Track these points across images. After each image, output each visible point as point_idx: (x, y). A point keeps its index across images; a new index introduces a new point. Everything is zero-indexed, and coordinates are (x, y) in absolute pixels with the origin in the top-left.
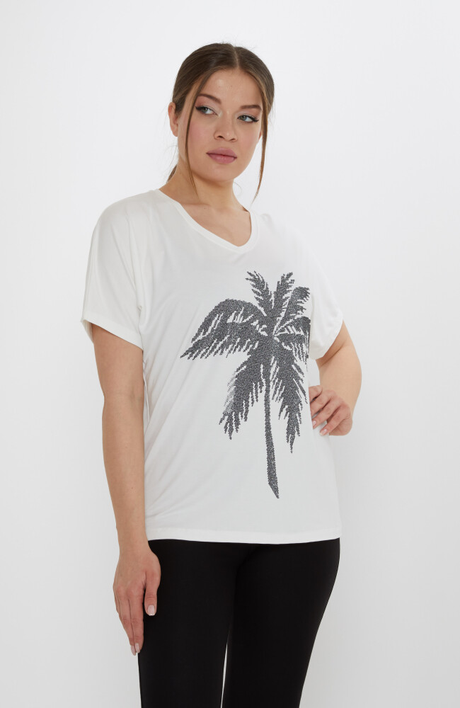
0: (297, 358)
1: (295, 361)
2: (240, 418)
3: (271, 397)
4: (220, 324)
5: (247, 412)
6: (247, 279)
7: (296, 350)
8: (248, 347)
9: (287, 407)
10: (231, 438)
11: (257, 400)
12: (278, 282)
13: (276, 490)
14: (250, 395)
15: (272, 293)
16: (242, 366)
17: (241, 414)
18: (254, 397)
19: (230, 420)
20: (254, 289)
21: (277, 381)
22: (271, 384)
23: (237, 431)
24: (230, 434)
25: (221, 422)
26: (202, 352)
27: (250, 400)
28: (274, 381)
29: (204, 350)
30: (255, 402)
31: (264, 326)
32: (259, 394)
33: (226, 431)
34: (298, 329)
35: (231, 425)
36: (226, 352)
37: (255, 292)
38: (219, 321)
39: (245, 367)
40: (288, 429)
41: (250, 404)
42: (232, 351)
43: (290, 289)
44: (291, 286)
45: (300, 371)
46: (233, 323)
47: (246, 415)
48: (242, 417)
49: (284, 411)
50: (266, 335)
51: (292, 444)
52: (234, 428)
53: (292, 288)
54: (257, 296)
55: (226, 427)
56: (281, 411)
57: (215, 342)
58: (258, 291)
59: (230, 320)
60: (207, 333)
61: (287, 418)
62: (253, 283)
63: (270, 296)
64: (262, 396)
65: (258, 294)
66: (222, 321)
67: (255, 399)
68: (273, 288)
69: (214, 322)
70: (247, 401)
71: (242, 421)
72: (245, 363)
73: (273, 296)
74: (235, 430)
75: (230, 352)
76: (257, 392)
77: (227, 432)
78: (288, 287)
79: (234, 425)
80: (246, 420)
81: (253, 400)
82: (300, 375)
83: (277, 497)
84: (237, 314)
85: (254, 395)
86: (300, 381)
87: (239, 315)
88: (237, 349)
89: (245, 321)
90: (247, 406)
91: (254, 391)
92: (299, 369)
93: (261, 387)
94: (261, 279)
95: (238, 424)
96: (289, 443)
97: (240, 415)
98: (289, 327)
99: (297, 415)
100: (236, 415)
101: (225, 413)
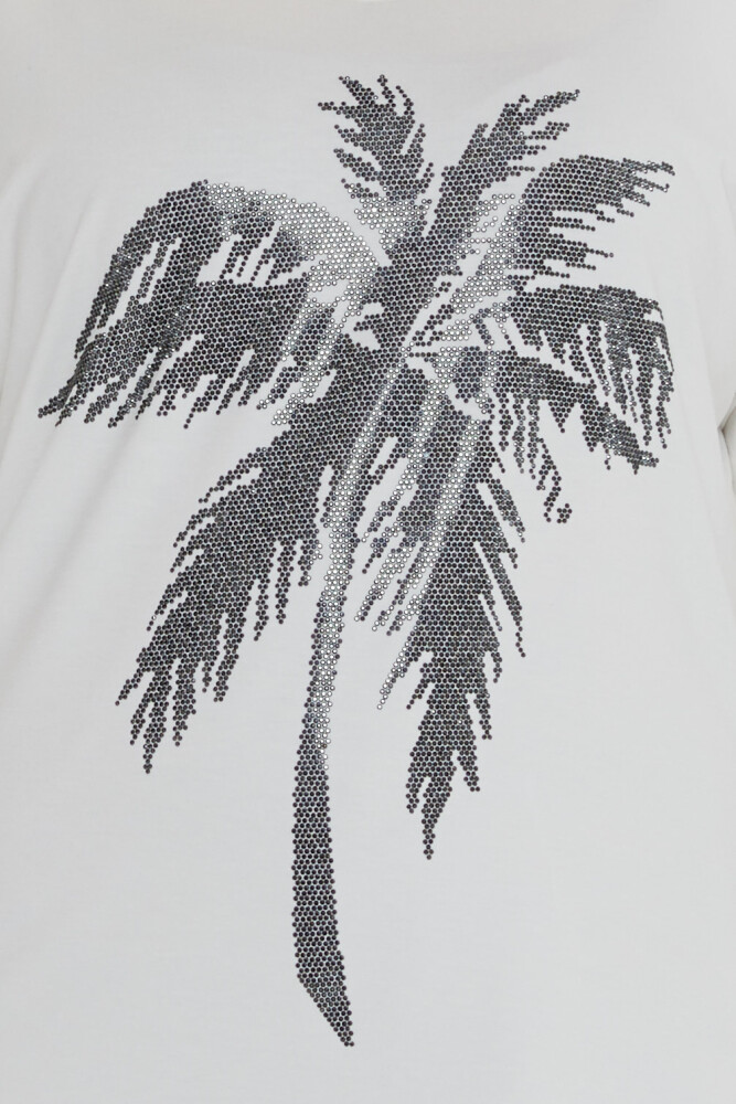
0: (507, 457)
1: (495, 470)
2: (198, 685)
3: (352, 607)
4: (164, 286)
5: (231, 660)
6: (327, 106)
7: (506, 424)
8: (279, 392)
9: (427, 657)
10: (148, 768)
11: (281, 617)
12: (481, 128)
13: (339, 1017)
14: (254, 593)
15: (438, 170)
16: (242, 468)
17: (207, 669)
18: (272, 602)
19: (157, 693)
20: (349, 148)
21: (394, 542)
22: (363, 552)
23: (178, 737)
24: (150, 749)
25: (123, 695)
26: (91, 398)
27: (251, 614)
28: (380, 545)
29: (100, 390)
30: (272, 622)
31: (375, 309)
32: (294, 593)
33: (135, 733)
34: (530, 336)
35: (158, 712)
36: (184, 403)
37: (348, 161)
38: (160, 273)
39: (255, 473)
40: (418, 754)
41: (248, 630)
42: (214, 405)
43: (527, 160)
44: (534, 151)
45: (512, 516)
46: (223, 285)
47: (224, 676)
48: (207, 680)
49: (414, 674)
50: (374, 345)
51: (429, 823)
52: (170, 724)
53: (540, 162)
54: (352, 178)
55: (137, 720)
56: (397, 673)
57: (150, 358)
58: (367, 157)
59: (210, 273)
60: (112, 321)
61: (422, 707)
62: (350, 124)
63: (424, 184)
64: (303, 604)
65: (364, 171)
66: (174, 270)
67: (272, 612)
68: (443, 149)
69: (139, 273)
70: (237, 618)
71: (203, 698)
72: (256, 458)
73: (437, 181)
74: (170, 733)
75: (201, 405)
76: (284, 582)
77: (141, 741)
78: (521, 151)
79: (169, 713)
80: (220, 697)
81: (262, 615)
82: (507, 530)
83: (347, 1039)
84: (242, 250)
85: (272, 591)
86: (504, 557)
87: (256, 254)
88: (237, 396)
89: (282, 279)
90: (235, 637)
91: (274, 575)
92: (506, 503)
93: (305, 563)
94: (400, 110)
95: (185, 709)
96: (418, 814)
97: (199, 675)
98: (489, 322)
99: (471, 697)
100: (186, 672)
101: (147, 659)
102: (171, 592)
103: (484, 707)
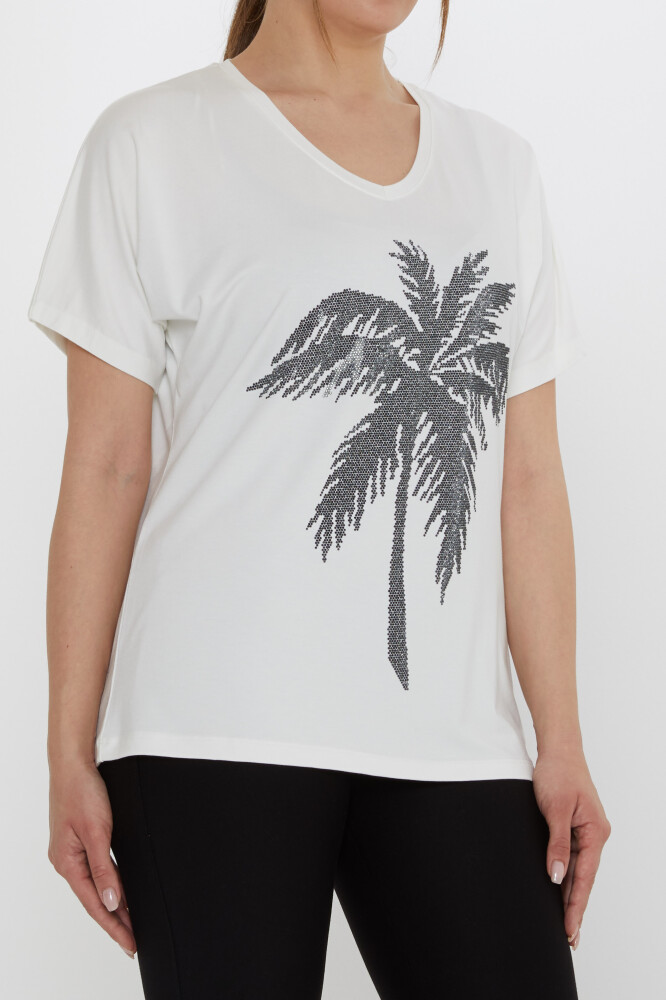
0: (473, 420)
1: (469, 427)
2: (346, 523)
3: (410, 490)
4: (328, 336)
5: (360, 512)
6: (393, 255)
7: (472, 406)
8: (378, 387)
9: (444, 513)
10: (324, 560)
11: (383, 493)
12: (457, 268)
13: (402, 673)
14: (370, 482)
15: (441, 288)
16: (363, 422)
17: (350, 516)
18: (378, 486)
19: (327, 524)
20: (405, 276)
22: (414, 465)
23: (338, 546)
24: (325, 552)
25: (310, 525)
26: (287, 386)
27: (369, 491)
28: (421, 462)
29: (292, 382)
30: (379, 495)
31: (416, 351)
32: (388, 482)
33: (317, 543)
35: (328, 533)
36: (335, 392)
37: (406, 282)
38: (326, 331)
39: (368, 425)
40: (441, 557)
41: (368, 498)
42: (350, 392)
43: (477, 285)
44: (479, 281)
45: (474, 449)
46: (353, 338)
47: (358, 519)
48: (350, 520)
49: (438, 520)
50: (417, 369)
51: (444, 588)
52: (334, 540)
53: (481, 286)
54: (408, 291)
55: (318, 537)
56: (432, 519)
57: (316, 370)
58: (413, 280)
59: (347, 331)
60: (301, 351)
61: (442, 535)
62: (403, 264)
63: (435, 294)
64: (392, 486)
65: (412, 287)
66: (333, 329)
67: (378, 491)
68: (443, 279)
69: (316, 330)
70: (363, 493)
71: (349, 529)
72: (368, 418)
73: (441, 293)
74: (334, 544)
75: (343, 392)
76: (383, 478)
77: (320, 547)
78: (474, 281)
79: (333, 535)
80: (357, 529)
81: (374, 491)
82: (473, 454)
83: (406, 687)
84: (363, 321)
85: (378, 481)
86: (472, 466)
87: (369, 323)
88: (361, 389)
89: (380, 336)
90: (362, 502)
91: (379, 474)
92: (473, 443)
93: (392, 469)
94: (422, 258)
95: (341, 533)
96: (440, 585)
97: (346, 518)
98: (465, 359)
99: (461, 531)
100: (340, 517)
101: (320, 509)
102: (331, 479)
103: (464, 534)
